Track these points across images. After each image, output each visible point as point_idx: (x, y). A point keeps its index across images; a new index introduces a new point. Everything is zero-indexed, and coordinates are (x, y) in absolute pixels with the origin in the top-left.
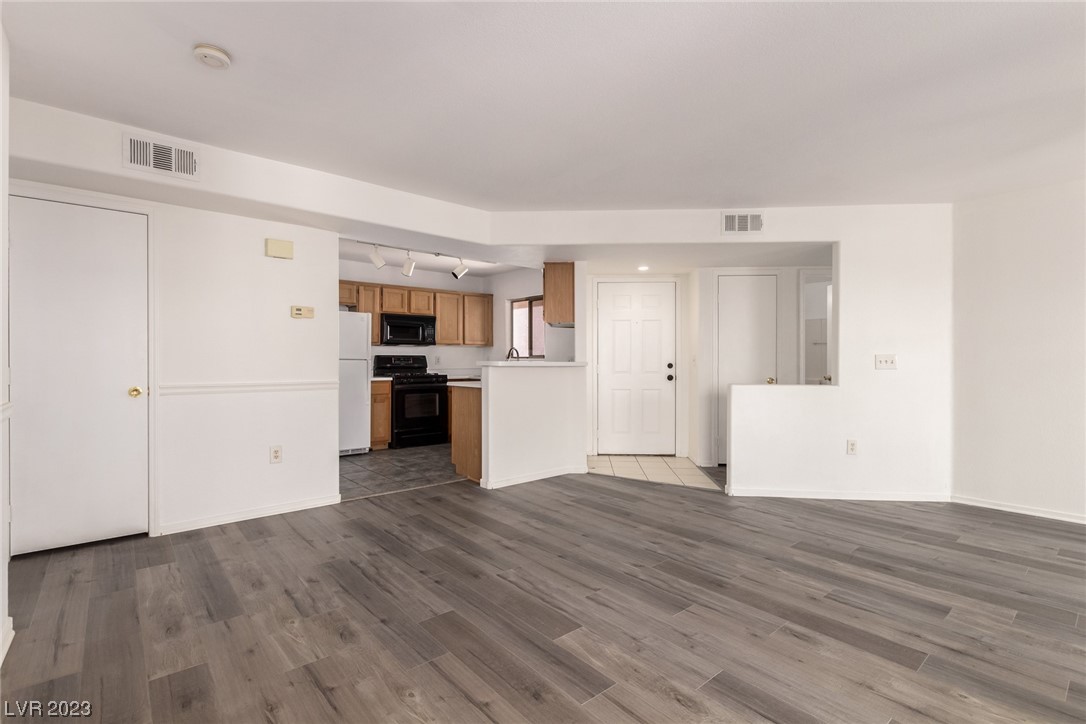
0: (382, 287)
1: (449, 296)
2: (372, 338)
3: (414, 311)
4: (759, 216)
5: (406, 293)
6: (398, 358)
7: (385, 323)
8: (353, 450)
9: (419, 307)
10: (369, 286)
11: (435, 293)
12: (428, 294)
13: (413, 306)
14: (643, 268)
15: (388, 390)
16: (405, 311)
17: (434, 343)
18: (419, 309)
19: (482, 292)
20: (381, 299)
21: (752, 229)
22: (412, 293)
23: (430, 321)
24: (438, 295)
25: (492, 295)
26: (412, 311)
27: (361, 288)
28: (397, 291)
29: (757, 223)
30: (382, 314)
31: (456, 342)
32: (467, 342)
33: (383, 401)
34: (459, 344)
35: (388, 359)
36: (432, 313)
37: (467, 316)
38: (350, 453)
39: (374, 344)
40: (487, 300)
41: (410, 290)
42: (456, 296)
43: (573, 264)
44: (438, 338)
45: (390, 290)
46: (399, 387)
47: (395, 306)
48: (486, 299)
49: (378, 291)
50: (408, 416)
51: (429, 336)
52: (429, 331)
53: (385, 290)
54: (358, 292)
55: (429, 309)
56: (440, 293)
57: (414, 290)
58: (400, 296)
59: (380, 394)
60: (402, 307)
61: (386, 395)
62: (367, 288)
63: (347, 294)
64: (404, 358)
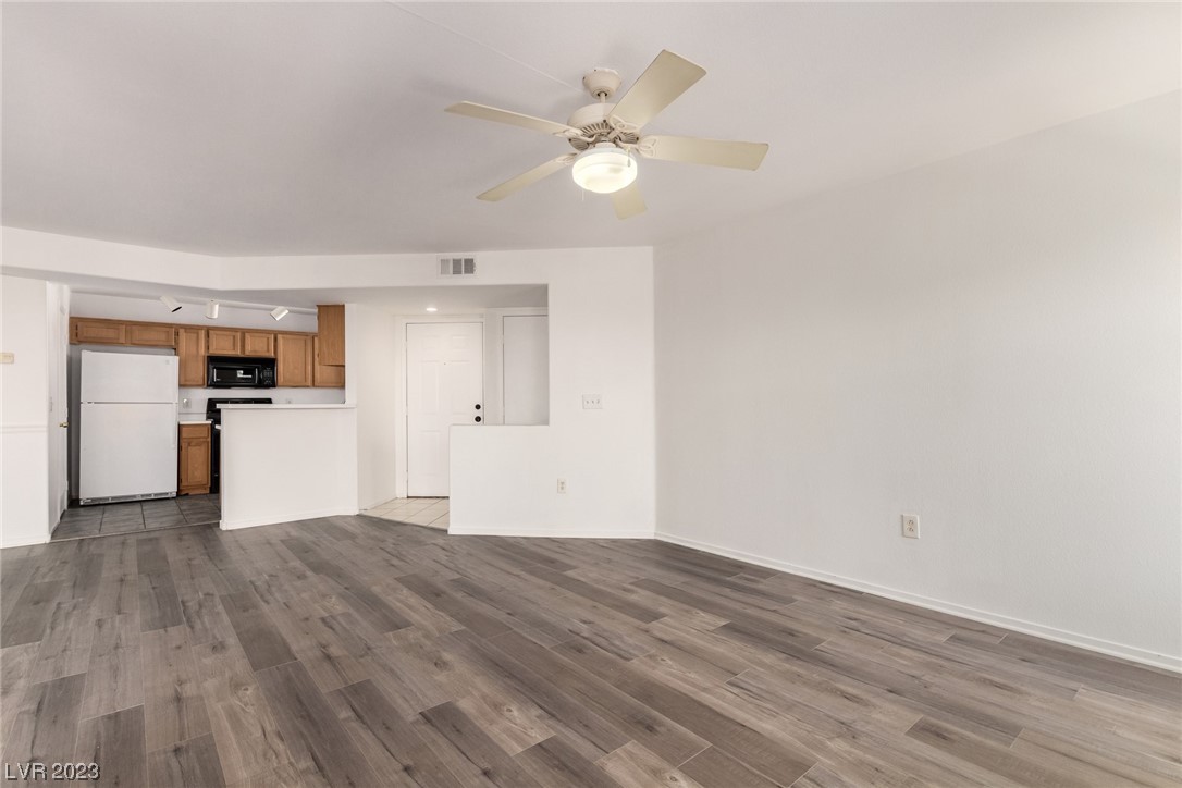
0: (208, 329)
1: (294, 337)
3: (250, 353)
4: (472, 260)
5: (239, 335)
6: (236, 401)
7: (211, 367)
8: (155, 495)
9: (254, 348)
10: (192, 328)
11: (275, 334)
14: (431, 309)
15: (206, 433)
16: (237, 353)
17: (275, 386)
18: (255, 351)
20: (207, 342)
21: (466, 272)
22: (247, 336)
23: (270, 363)
24: (279, 337)
26: (247, 352)
27: (182, 331)
28: (227, 332)
29: (469, 266)
31: (304, 384)
32: (317, 384)
33: (198, 445)
34: (307, 386)
36: (272, 355)
38: (153, 497)
39: (198, 387)
41: (244, 332)
42: (303, 337)
43: (343, 306)
44: (280, 378)
45: (218, 332)
47: (223, 348)
49: (202, 334)
51: (267, 378)
52: (267, 373)
53: (211, 332)
54: (177, 334)
55: (268, 351)
56: (282, 334)
57: (248, 332)
58: (232, 338)
59: (196, 438)
60: (234, 349)
61: (204, 439)
62: (189, 330)
63: (163, 337)
64: (244, 401)
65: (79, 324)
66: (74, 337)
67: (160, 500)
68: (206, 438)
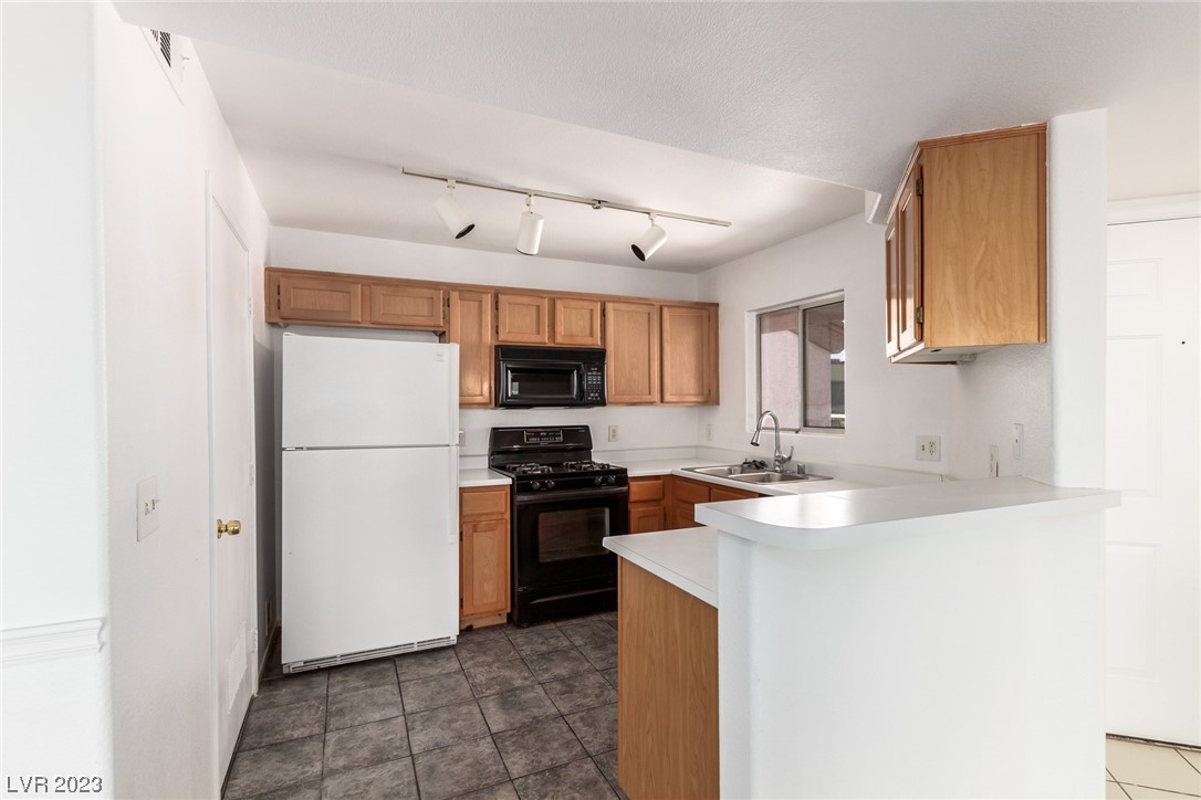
0: (497, 293)
1: (633, 307)
3: (563, 339)
5: (546, 303)
6: (536, 432)
7: (503, 366)
9: (573, 331)
10: (469, 292)
11: (603, 302)
12: (590, 305)
13: (560, 329)
15: (502, 506)
16: (543, 339)
17: (602, 402)
18: (572, 336)
19: (696, 299)
20: (496, 317)
22: (559, 305)
23: (595, 358)
24: (610, 307)
25: (716, 305)
26: (559, 339)
27: (454, 296)
28: (526, 300)
30: (496, 346)
31: (647, 398)
32: (668, 397)
33: (490, 528)
34: (652, 403)
35: (517, 434)
36: (597, 343)
37: (667, 347)
38: (416, 648)
40: (706, 315)
41: (554, 298)
42: (645, 309)
44: (610, 391)
45: (513, 299)
46: (525, 498)
47: (522, 330)
48: (705, 313)
49: (488, 300)
50: (544, 558)
51: (593, 388)
52: (591, 378)
53: (502, 298)
54: (447, 303)
55: (592, 335)
56: (614, 302)
57: (561, 299)
58: (534, 310)
59: (487, 514)
60: (539, 333)
61: (500, 517)
62: (466, 295)
63: (424, 309)
64: (548, 432)
65: (283, 282)
66: (274, 308)
67: (430, 653)
68: (502, 513)
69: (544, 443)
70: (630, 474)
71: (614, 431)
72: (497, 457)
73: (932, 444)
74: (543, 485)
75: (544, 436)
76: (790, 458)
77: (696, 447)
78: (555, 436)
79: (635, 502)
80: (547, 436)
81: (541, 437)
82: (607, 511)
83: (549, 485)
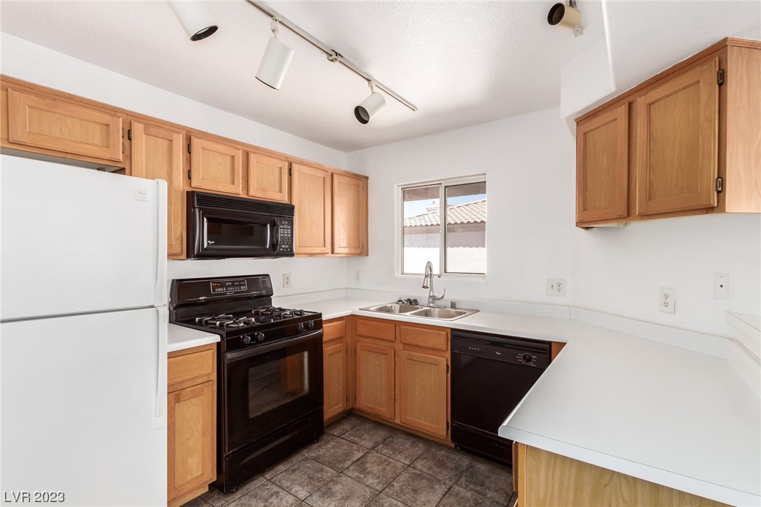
0: (188, 135)
2: (170, 246)
3: (256, 193)
5: (240, 155)
6: (220, 281)
7: (197, 213)
9: (265, 187)
10: (152, 125)
11: (290, 162)
12: (279, 164)
13: (253, 183)
16: (237, 190)
19: (354, 171)
20: (189, 161)
22: (253, 159)
23: (286, 211)
24: (295, 168)
25: (367, 178)
26: (252, 192)
27: (138, 129)
28: (219, 147)
30: (188, 192)
31: (322, 250)
32: (337, 250)
33: (195, 394)
34: (325, 254)
35: (202, 284)
36: (286, 199)
37: (336, 208)
39: (172, 256)
41: (248, 151)
47: (217, 178)
48: (360, 183)
49: (179, 141)
50: (253, 412)
51: (284, 240)
52: (283, 232)
53: (195, 141)
54: (128, 135)
55: (280, 191)
56: (298, 163)
57: (255, 153)
58: (229, 159)
59: (191, 380)
60: (233, 183)
61: (206, 379)
62: (153, 130)
63: (96, 136)
64: (233, 282)
68: (208, 375)
69: (230, 292)
70: (324, 318)
71: (287, 278)
72: (181, 310)
73: (559, 285)
74: (254, 338)
75: (229, 286)
76: (443, 297)
77: (345, 288)
78: (240, 285)
79: (327, 342)
80: (233, 285)
81: (227, 287)
82: (306, 354)
83: (259, 337)
